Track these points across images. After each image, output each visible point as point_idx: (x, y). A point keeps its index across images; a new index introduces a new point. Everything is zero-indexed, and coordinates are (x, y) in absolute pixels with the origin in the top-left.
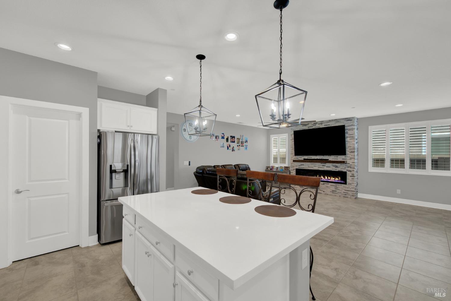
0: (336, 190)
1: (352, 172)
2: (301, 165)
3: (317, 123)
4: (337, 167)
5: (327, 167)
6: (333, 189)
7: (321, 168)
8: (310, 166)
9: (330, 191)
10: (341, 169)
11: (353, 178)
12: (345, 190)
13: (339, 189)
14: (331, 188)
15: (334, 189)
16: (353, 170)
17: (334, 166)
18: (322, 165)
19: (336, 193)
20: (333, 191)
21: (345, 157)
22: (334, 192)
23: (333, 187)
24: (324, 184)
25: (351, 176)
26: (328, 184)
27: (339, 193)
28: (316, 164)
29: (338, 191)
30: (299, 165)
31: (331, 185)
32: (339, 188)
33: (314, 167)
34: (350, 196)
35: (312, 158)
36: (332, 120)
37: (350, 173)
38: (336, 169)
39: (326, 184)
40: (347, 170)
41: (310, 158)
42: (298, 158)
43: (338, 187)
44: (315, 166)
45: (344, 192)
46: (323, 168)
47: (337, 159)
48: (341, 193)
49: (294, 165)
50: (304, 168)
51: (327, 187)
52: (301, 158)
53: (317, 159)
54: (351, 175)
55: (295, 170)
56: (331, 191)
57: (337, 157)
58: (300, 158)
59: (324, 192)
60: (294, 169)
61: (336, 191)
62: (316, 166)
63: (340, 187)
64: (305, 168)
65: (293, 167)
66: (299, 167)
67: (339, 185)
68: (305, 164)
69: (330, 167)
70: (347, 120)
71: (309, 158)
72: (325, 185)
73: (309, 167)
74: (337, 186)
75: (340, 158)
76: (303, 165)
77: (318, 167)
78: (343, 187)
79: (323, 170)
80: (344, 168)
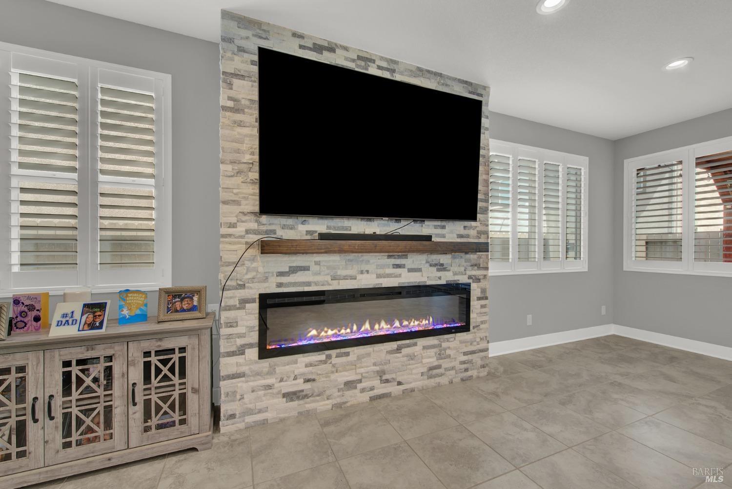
0: (441, 361)
1: (483, 284)
2: (294, 270)
3: (374, 61)
4: (445, 269)
5: (410, 270)
6: (431, 360)
7: (389, 276)
8: (342, 272)
9: (422, 374)
10: (455, 274)
11: (483, 302)
12: (465, 354)
13: (449, 356)
14: (425, 361)
15: (433, 361)
16: (485, 276)
17: (435, 265)
18: (393, 261)
19: (442, 375)
20: (431, 369)
21: (465, 227)
22: (435, 372)
23: (432, 352)
24: (399, 349)
25: (479, 299)
26: (415, 344)
27: (448, 373)
28: (368, 262)
29: (446, 364)
30: (281, 274)
31: (425, 348)
32: (448, 352)
33: (359, 277)
34: (478, 369)
35: (346, 229)
36: (428, 71)
37: (478, 287)
38: (440, 278)
39: (408, 346)
40: (470, 277)
41: (343, 228)
42: (274, 232)
43: (445, 349)
44: (362, 272)
45: (463, 363)
46: (396, 276)
47: (443, 236)
48: (453, 368)
49: (249, 276)
50: (309, 284)
51: (412, 357)
52: (292, 228)
53: (374, 237)
54: (479, 295)
55: (255, 307)
56: (425, 370)
57: (443, 227)
58: (284, 227)
59: (399, 383)
60: (244, 302)
61: (439, 367)
62: (368, 272)
63: (452, 344)
64: (316, 284)
65: (243, 286)
66: (280, 285)
67: (448, 340)
68: (317, 263)
69: (419, 270)
70: (470, 89)
71: (333, 232)
72: (405, 351)
73: (334, 278)
74: (444, 345)
75: (451, 232)
76: (306, 269)
77: (379, 276)
78: (461, 342)
79: (396, 285)
80: (462, 269)
